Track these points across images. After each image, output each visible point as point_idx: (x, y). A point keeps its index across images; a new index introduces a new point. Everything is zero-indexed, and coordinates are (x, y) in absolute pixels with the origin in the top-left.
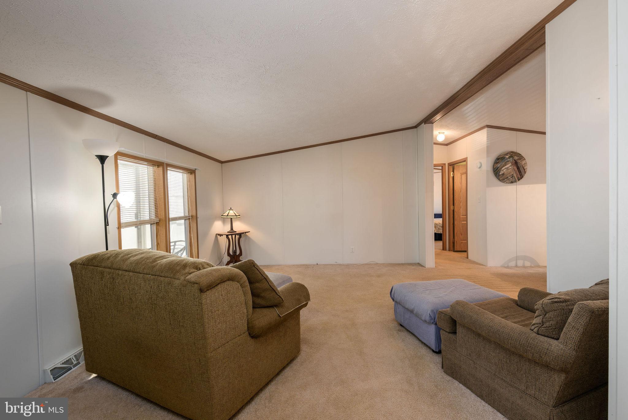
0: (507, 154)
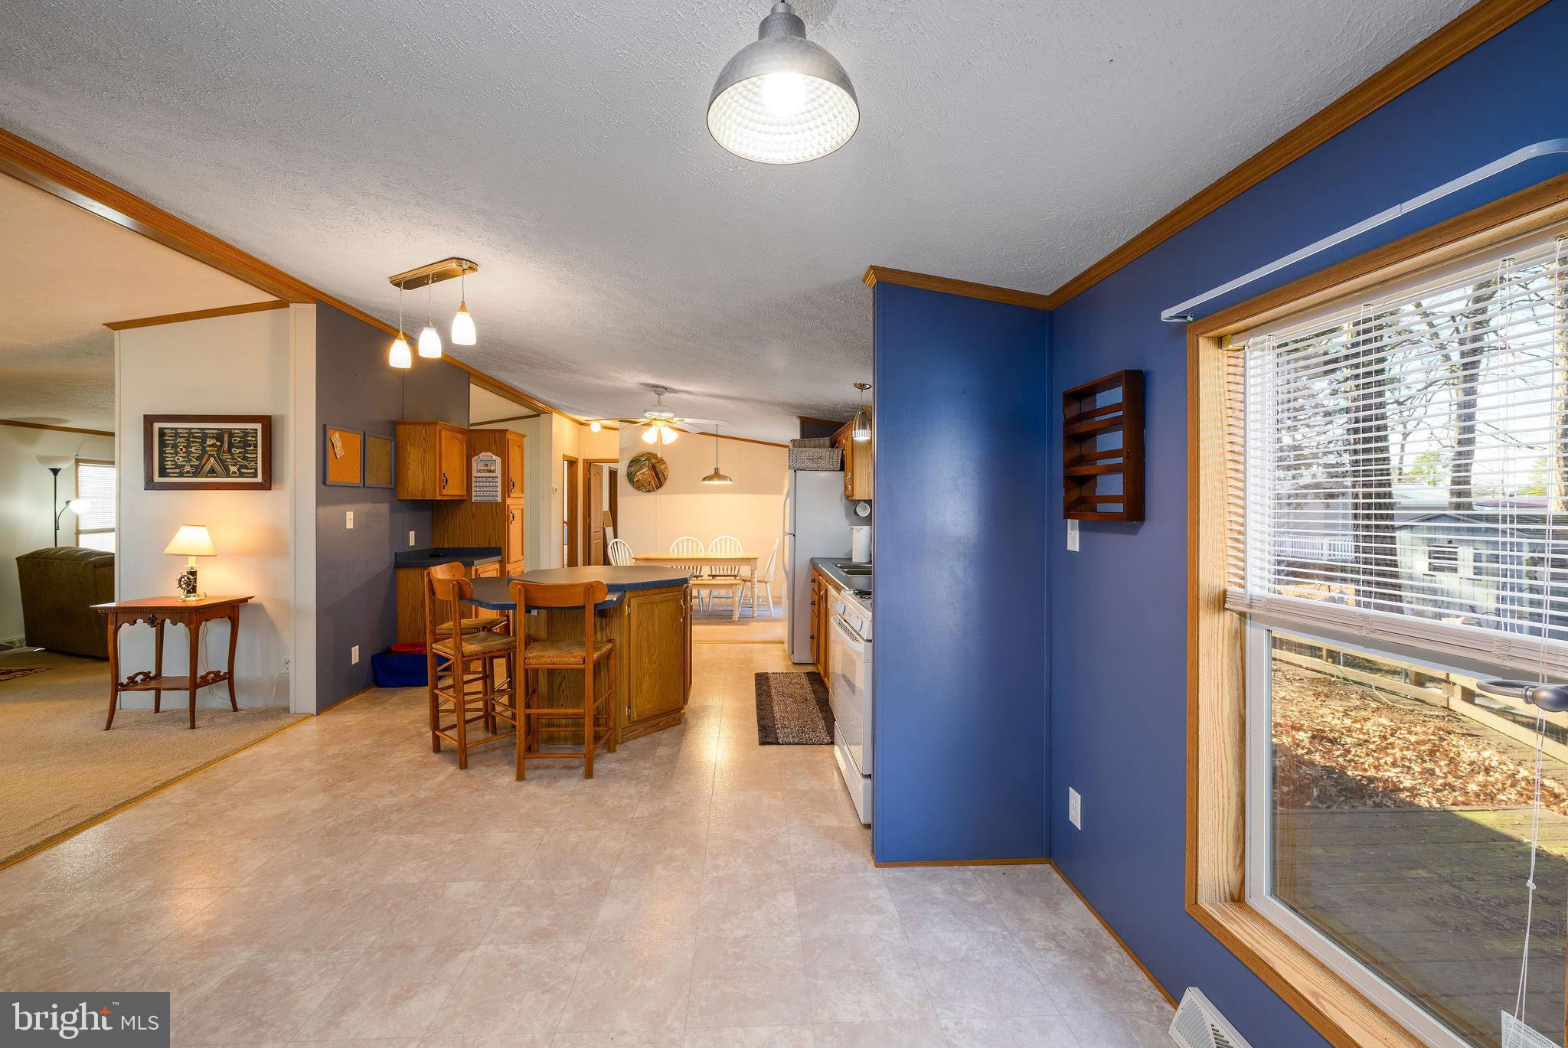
0: (642, 456)
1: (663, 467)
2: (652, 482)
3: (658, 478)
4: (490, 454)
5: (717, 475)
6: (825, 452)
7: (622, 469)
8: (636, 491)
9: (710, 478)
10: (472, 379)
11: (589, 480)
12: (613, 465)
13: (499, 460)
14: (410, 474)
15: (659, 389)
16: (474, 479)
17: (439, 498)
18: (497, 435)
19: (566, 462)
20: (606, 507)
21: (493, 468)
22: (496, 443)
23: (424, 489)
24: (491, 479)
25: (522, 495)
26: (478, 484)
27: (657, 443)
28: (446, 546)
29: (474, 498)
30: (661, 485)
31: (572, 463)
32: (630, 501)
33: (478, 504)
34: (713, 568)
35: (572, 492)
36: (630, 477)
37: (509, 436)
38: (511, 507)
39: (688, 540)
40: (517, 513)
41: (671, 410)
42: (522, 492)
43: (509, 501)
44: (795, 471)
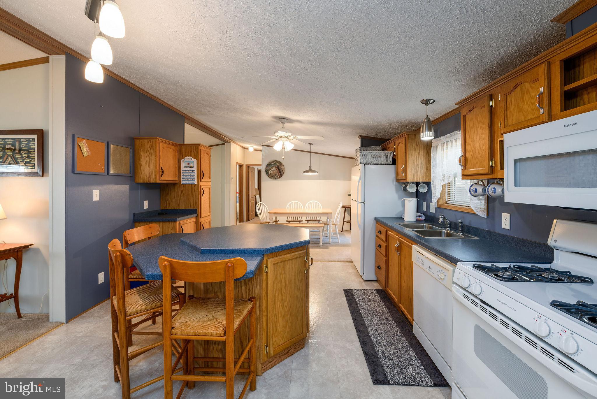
0: (273, 162)
1: (282, 167)
2: (277, 174)
3: (280, 173)
4: (190, 157)
5: (310, 170)
6: (383, 154)
7: (263, 169)
8: (269, 179)
9: (307, 172)
10: (185, 120)
11: (248, 174)
12: (259, 168)
13: (195, 161)
14: (142, 168)
15: (283, 120)
16: (182, 172)
17: (158, 182)
18: (195, 147)
19: (238, 166)
20: (256, 186)
21: (192, 165)
22: (194, 152)
23: (149, 177)
24: (191, 172)
25: (209, 180)
26: (184, 174)
27: (281, 151)
28: (168, 208)
29: (182, 182)
30: (281, 176)
31: (241, 166)
32: (267, 183)
33: (185, 185)
34: (308, 217)
35: (241, 180)
36: (267, 172)
37: (201, 148)
38: (202, 187)
39: (295, 203)
40: (206, 191)
41: (290, 131)
42: (210, 178)
43: (201, 184)
44: (365, 165)
